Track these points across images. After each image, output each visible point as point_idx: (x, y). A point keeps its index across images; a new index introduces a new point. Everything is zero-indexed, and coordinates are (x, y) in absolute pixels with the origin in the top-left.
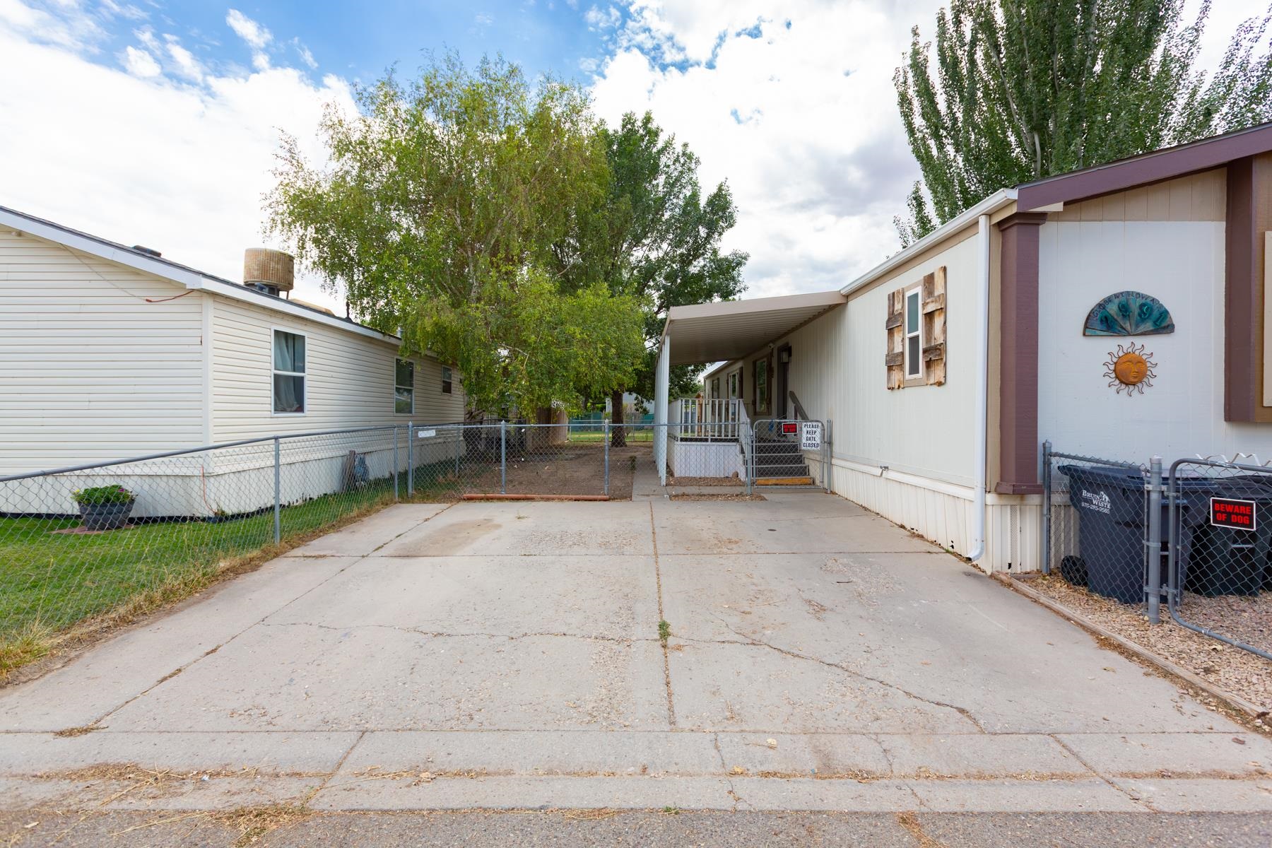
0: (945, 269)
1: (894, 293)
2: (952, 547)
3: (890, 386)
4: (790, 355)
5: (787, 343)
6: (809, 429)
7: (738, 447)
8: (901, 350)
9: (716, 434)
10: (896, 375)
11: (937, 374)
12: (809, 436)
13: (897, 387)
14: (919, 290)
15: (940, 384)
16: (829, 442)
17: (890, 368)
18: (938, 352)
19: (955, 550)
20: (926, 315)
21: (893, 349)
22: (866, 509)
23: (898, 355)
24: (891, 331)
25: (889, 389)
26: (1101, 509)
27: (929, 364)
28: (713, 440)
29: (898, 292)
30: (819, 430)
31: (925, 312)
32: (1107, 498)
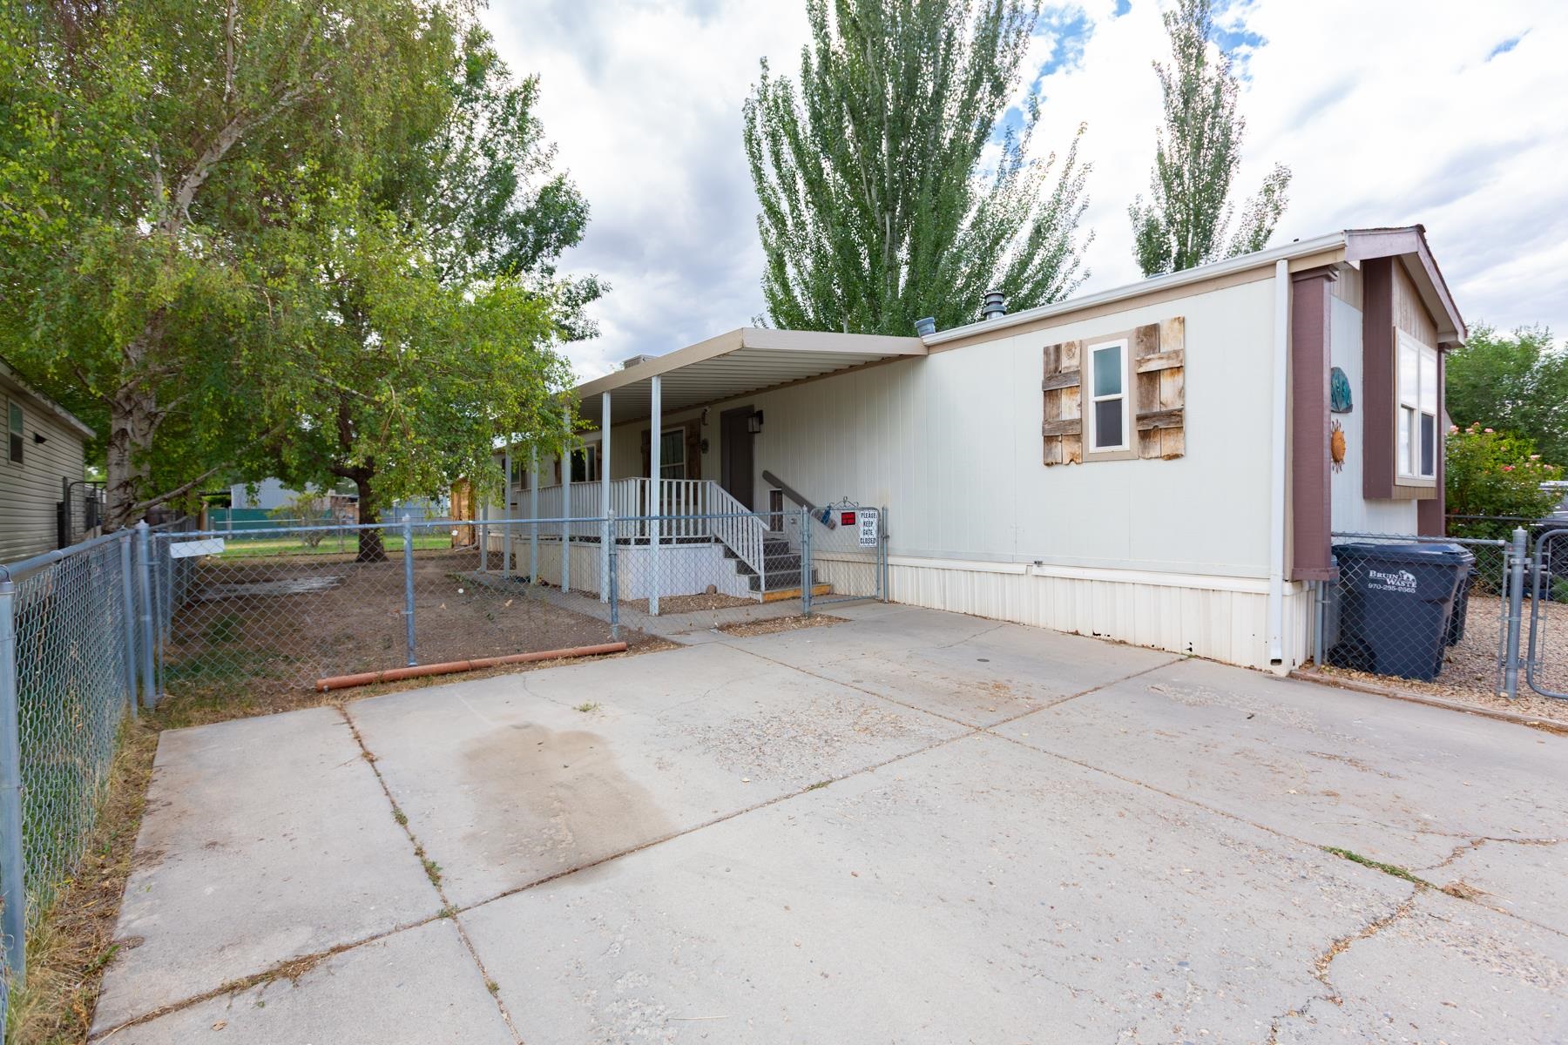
0: (1182, 321)
1: (1058, 348)
2: (1191, 649)
3: (1049, 461)
4: (761, 422)
5: (752, 406)
6: (866, 520)
7: (718, 550)
8: (1076, 415)
9: (683, 532)
10: (1064, 449)
11: (1167, 444)
12: (866, 528)
13: (1066, 461)
14: (1124, 344)
15: (1171, 457)
16: (884, 536)
17: (1049, 439)
18: (1174, 419)
19: (1193, 653)
20: (1140, 375)
21: (1058, 415)
22: (986, 618)
23: (1072, 422)
24: (1050, 394)
25: (1047, 465)
26: (1399, 589)
27: (1145, 435)
28: (680, 541)
29: (1071, 345)
30: (875, 521)
31: (1142, 370)
32: (1411, 577)
